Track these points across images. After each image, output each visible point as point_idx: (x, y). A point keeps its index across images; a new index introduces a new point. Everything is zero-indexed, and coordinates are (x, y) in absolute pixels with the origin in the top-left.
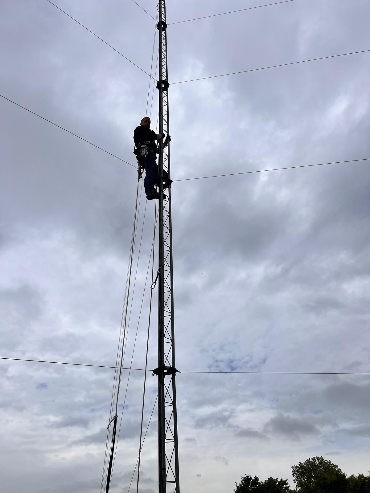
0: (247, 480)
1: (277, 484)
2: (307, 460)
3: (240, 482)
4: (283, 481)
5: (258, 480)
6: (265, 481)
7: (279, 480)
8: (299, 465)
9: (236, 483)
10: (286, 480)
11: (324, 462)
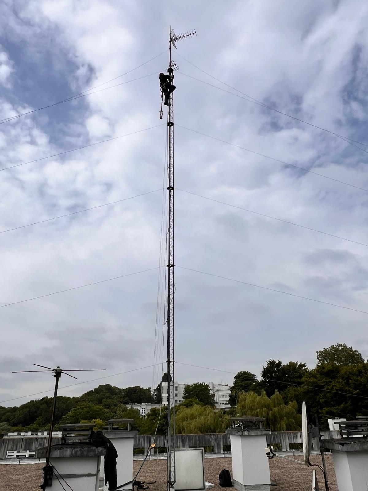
0: (272, 364)
1: (297, 366)
2: (332, 346)
3: (266, 365)
4: (302, 364)
5: (281, 363)
6: (287, 364)
7: (299, 364)
8: (323, 350)
9: (263, 365)
10: (305, 364)
11: (347, 348)
